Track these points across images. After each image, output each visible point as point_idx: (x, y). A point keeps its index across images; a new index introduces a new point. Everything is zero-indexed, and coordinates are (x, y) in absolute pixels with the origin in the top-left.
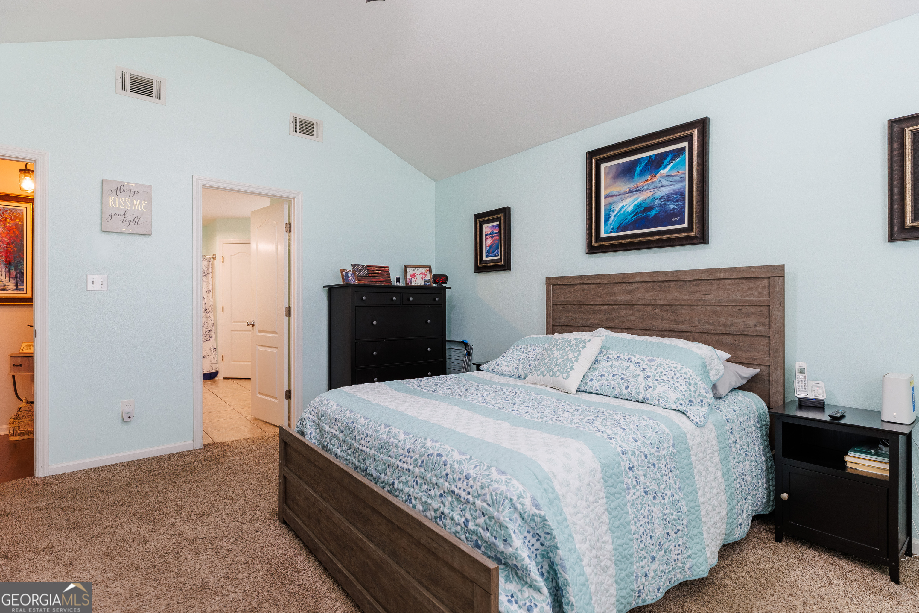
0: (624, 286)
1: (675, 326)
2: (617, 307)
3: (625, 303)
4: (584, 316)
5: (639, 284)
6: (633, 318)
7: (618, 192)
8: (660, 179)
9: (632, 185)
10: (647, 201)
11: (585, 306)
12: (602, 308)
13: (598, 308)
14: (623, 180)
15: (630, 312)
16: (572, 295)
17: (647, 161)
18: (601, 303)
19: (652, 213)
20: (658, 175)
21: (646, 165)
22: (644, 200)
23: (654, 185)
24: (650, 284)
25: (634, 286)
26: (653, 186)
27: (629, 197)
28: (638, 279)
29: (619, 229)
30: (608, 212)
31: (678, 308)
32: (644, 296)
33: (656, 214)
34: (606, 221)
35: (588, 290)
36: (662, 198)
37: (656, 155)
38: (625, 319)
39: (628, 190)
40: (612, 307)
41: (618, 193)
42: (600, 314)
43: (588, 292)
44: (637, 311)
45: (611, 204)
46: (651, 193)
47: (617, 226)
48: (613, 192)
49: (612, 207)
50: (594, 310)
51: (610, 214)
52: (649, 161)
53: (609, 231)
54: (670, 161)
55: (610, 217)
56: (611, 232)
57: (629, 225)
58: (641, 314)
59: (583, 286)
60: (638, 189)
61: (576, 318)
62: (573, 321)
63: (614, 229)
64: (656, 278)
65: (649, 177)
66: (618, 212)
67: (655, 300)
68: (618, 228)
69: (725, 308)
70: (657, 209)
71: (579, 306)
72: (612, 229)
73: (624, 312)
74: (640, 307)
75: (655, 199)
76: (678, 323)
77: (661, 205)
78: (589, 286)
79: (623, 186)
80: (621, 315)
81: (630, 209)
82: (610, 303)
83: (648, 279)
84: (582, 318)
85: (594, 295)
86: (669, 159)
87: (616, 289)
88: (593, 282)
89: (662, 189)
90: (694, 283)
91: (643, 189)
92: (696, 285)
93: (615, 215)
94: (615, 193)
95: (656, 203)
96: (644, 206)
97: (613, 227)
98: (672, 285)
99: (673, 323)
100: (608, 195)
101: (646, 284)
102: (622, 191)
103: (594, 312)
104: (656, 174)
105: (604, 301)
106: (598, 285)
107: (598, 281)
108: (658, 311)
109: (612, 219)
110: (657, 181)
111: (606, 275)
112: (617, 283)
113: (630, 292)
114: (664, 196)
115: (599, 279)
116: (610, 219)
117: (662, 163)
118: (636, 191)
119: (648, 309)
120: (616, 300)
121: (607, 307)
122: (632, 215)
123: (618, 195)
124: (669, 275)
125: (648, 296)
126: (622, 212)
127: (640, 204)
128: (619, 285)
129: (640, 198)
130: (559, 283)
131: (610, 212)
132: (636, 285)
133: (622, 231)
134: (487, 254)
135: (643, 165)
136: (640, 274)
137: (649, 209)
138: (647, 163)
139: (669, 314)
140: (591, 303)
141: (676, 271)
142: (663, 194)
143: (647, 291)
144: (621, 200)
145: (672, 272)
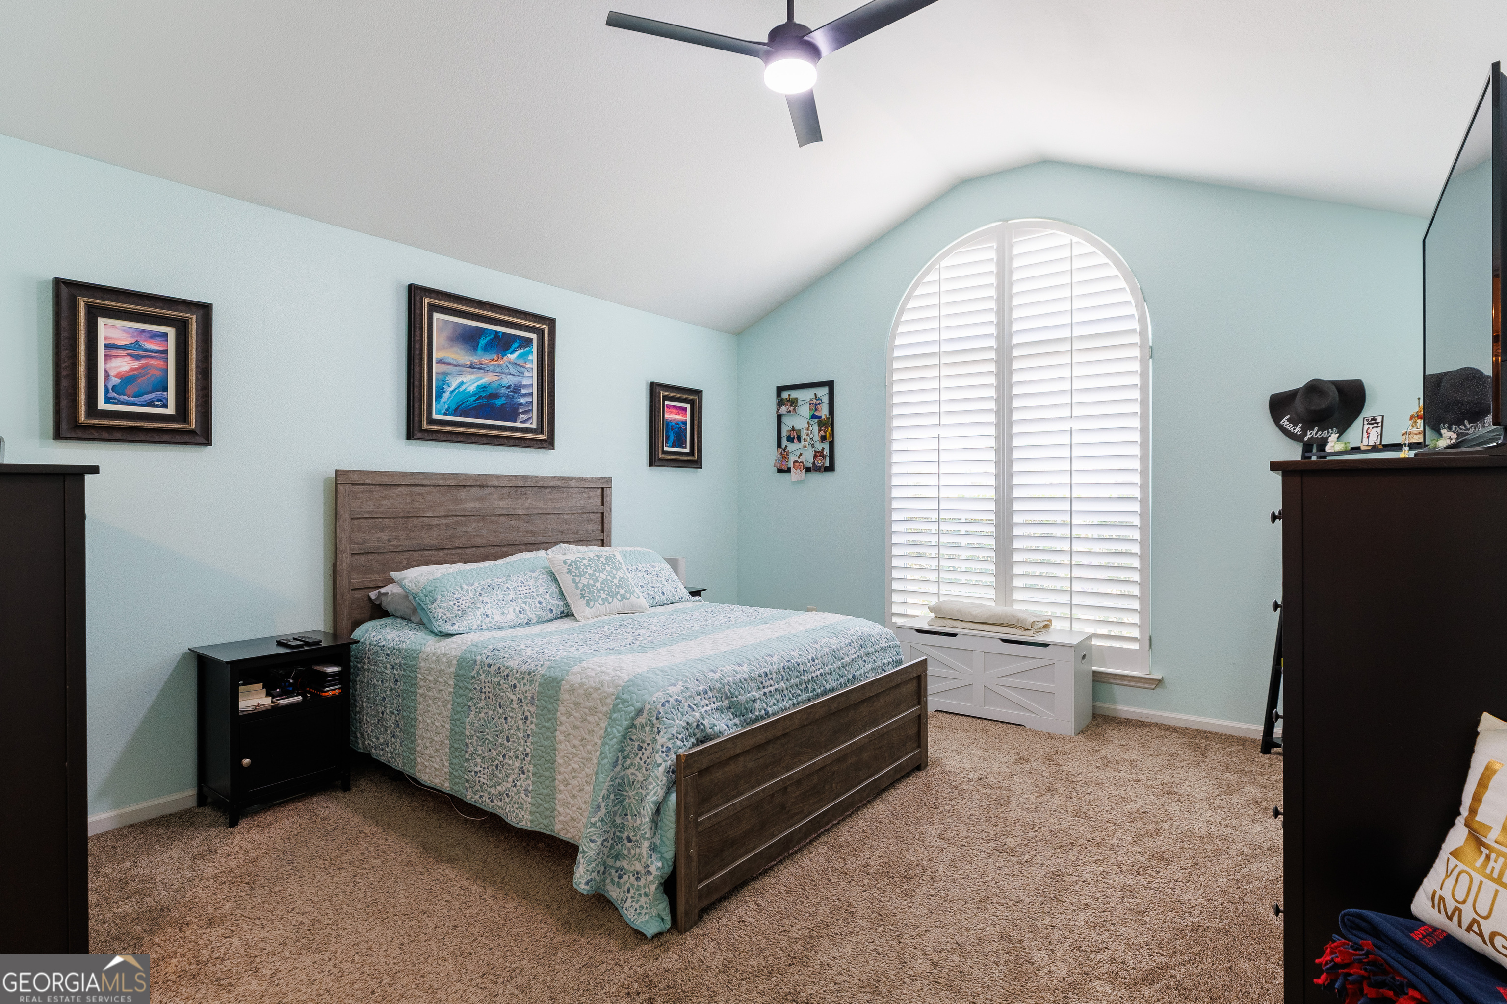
0: (475, 491)
1: (533, 538)
2: (464, 518)
3: (478, 514)
4: (413, 534)
5: (493, 489)
6: (485, 532)
7: (457, 361)
8: (508, 364)
9: (475, 359)
10: (492, 385)
11: (415, 520)
12: (443, 521)
13: (435, 521)
14: (462, 346)
15: (481, 524)
16: (390, 502)
17: (492, 336)
18: (445, 514)
19: (499, 402)
20: (505, 358)
21: (491, 341)
22: (490, 384)
23: (500, 368)
24: (506, 490)
25: (487, 491)
26: (499, 370)
27: (470, 373)
28: (495, 483)
29: (457, 412)
30: (440, 383)
31: (533, 517)
32: (498, 504)
33: (503, 405)
34: (439, 396)
35: (419, 494)
36: (509, 387)
37: (503, 333)
38: (475, 534)
39: (469, 363)
40: (457, 519)
41: (455, 363)
42: (439, 530)
43: (420, 497)
44: (490, 522)
45: (445, 374)
46: (498, 378)
47: (454, 407)
48: (449, 358)
49: (448, 379)
50: (430, 525)
51: (443, 388)
52: (495, 337)
53: (443, 412)
54: (518, 348)
55: (444, 392)
56: (445, 414)
57: (471, 409)
58: (495, 527)
59: (412, 488)
60: (482, 366)
61: (398, 539)
62: (391, 543)
63: (450, 410)
64: (515, 483)
65: (495, 357)
66: (455, 389)
67: (514, 509)
68: (456, 410)
69: (573, 516)
70: (504, 399)
71: (403, 520)
72: (447, 410)
73: (474, 525)
74: (494, 518)
75: (501, 386)
76: (534, 534)
77: (508, 396)
78: (422, 489)
79: (460, 355)
80: (470, 530)
81: (472, 388)
82: (458, 514)
83: (506, 483)
84: (409, 539)
85: (429, 502)
86: (516, 344)
87: (463, 494)
88: (433, 483)
89: (509, 376)
90: (549, 490)
91: (487, 369)
92: (550, 492)
93: (452, 392)
94: (451, 361)
95: (502, 391)
96: (490, 390)
97: (449, 407)
98: (528, 491)
99: (529, 535)
100: (441, 360)
101: (501, 489)
102: (461, 362)
103: (430, 527)
104: (503, 356)
105: (449, 510)
106: (437, 488)
107: (441, 482)
108: (513, 522)
109: (446, 395)
110: (504, 366)
111: (453, 474)
112: (464, 486)
113: (482, 499)
114: (511, 385)
115: (442, 479)
116: (444, 395)
117: (510, 346)
118: (480, 368)
119: (503, 519)
120: (466, 510)
121: (450, 520)
122: (475, 398)
123: (456, 366)
124: (529, 480)
125: (502, 503)
126: (461, 389)
127: (485, 387)
128: (467, 489)
129: (487, 379)
130: (368, 482)
131: (444, 384)
132: (489, 490)
133: (460, 416)
134: (112, 394)
135: (488, 338)
136: (497, 477)
137: (494, 396)
138: (492, 339)
139: (525, 524)
140: (427, 515)
141: (536, 476)
142: (510, 383)
143: (502, 498)
144: (460, 373)
145: (532, 477)
